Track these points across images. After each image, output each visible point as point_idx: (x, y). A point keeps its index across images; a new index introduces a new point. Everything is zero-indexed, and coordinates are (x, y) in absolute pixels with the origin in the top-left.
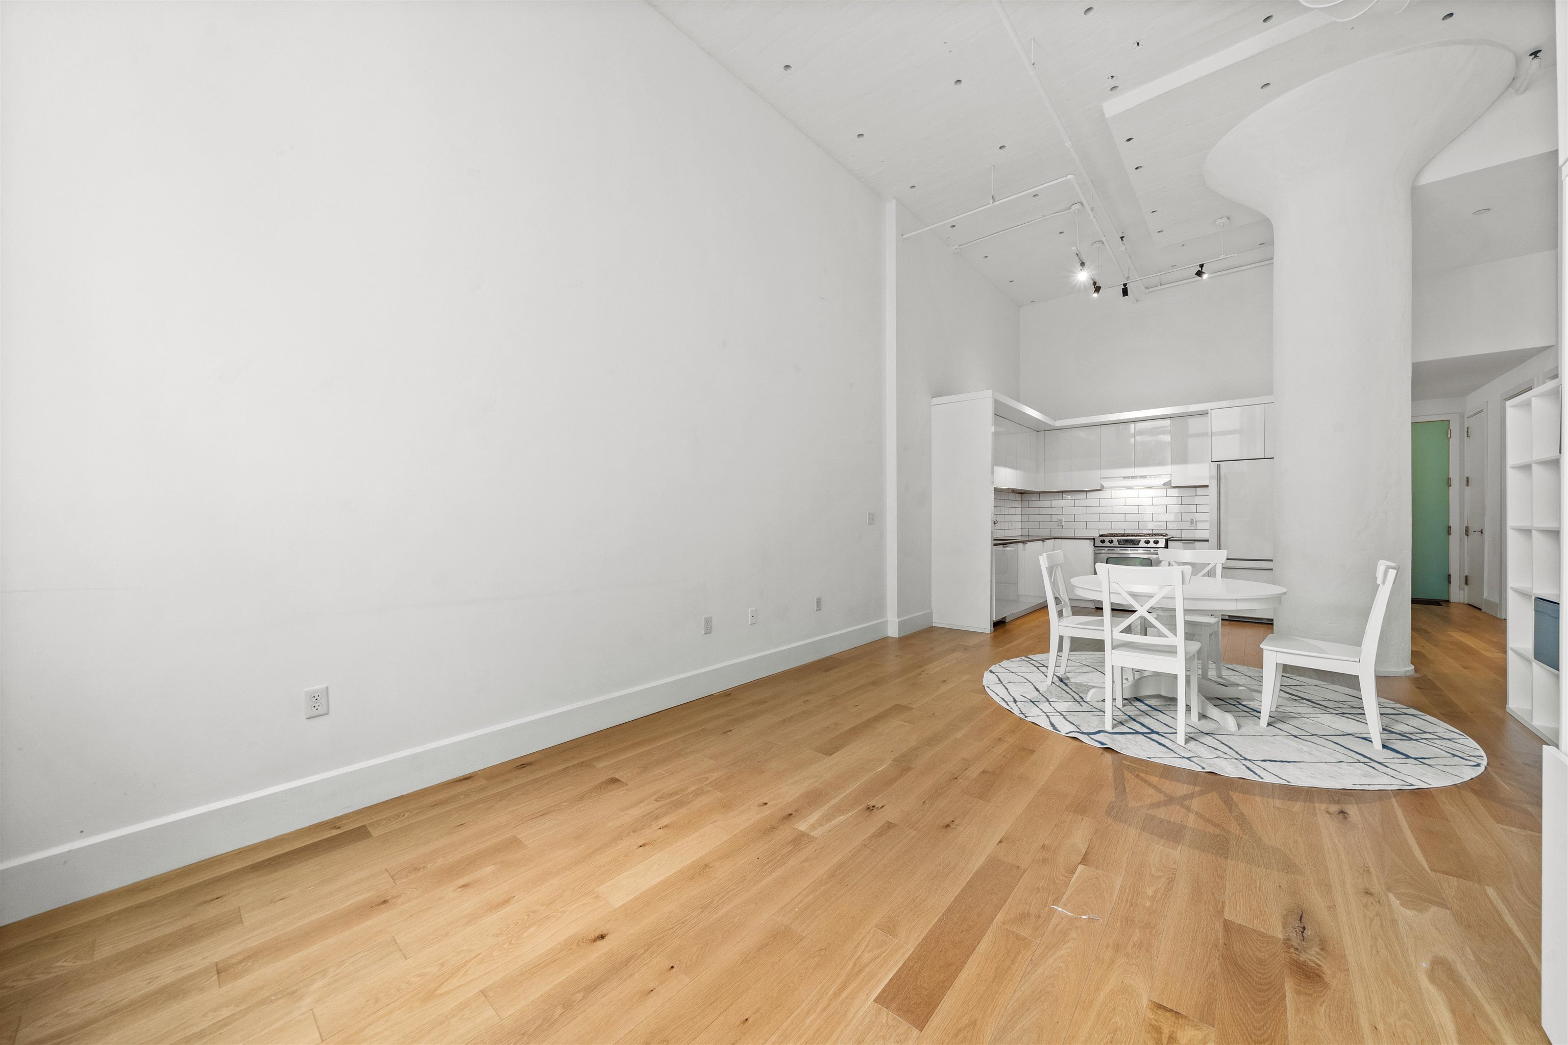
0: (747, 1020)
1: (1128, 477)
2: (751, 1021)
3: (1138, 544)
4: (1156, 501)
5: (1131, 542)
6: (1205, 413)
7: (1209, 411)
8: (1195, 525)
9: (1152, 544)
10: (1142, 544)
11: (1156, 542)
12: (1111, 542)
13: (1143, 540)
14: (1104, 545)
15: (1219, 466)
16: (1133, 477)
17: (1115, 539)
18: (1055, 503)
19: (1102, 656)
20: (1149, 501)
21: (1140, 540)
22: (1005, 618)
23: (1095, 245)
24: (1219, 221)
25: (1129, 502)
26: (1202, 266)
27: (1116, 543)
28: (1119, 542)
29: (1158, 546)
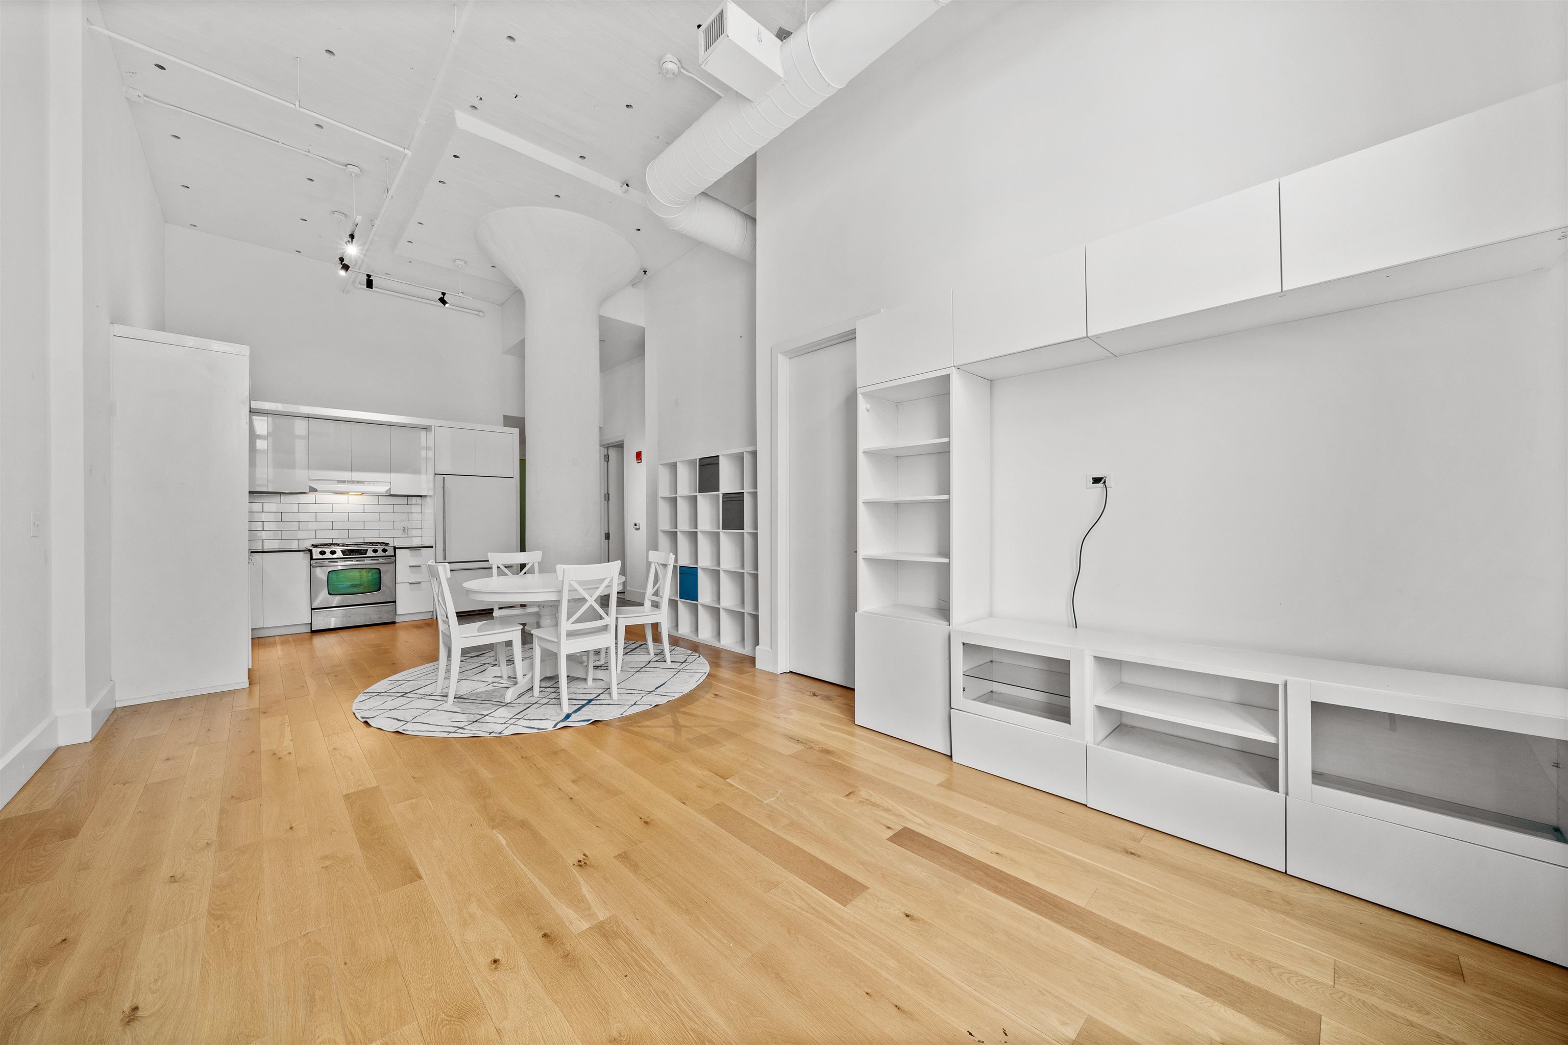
0: (867, 993)
1: (344, 482)
2: (868, 990)
3: (366, 554)
5: (357, 552)
6: (427, 428)
7: (433, 427)
8: (407, 533)
9: (380, 553)
10: (370, 553)
11: (385, 551)
12: (333, 553)
13: (369, 548)
14: (324, 557)
15: (444, 478)
16: (358, 482)
17: (337, 550)
19: (437, 666)
21: (367, 550)
23: (336, 215)
24: (458, 262)
26: (444, 294)
27: (339, 554)
28: (343, 552)
29: (387, 554)
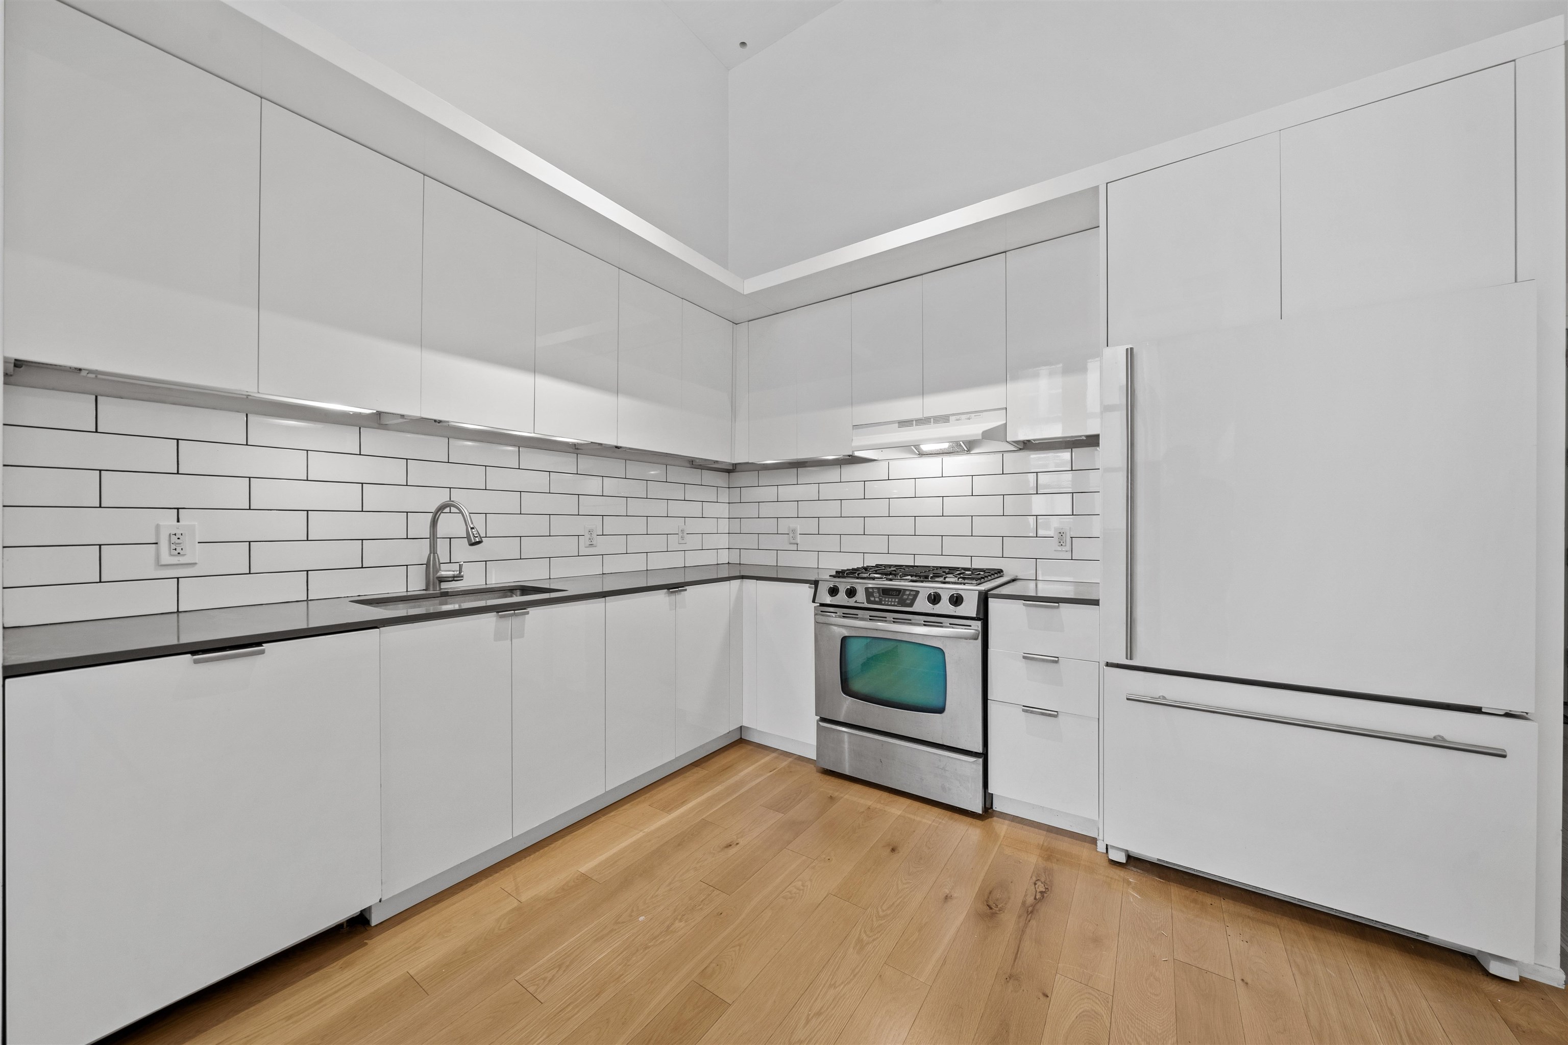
1: (914, 422)
3: (911, 605)
4: (981, 485)
5: (896, 597)
8: (1068, 547)
9: (944, 606)
10: (922, 604)
11: (957, 600)
12: (852, 593)
13: (926, 588)
14: (835, 599)
17: (861, 586)
18: (787, 492)
20: (964, 486)
21: (918, 592)
22: (368, 910)
25: (924, 487)
27: (862, 598)
28: (869, 593)
29: (959, 611)
